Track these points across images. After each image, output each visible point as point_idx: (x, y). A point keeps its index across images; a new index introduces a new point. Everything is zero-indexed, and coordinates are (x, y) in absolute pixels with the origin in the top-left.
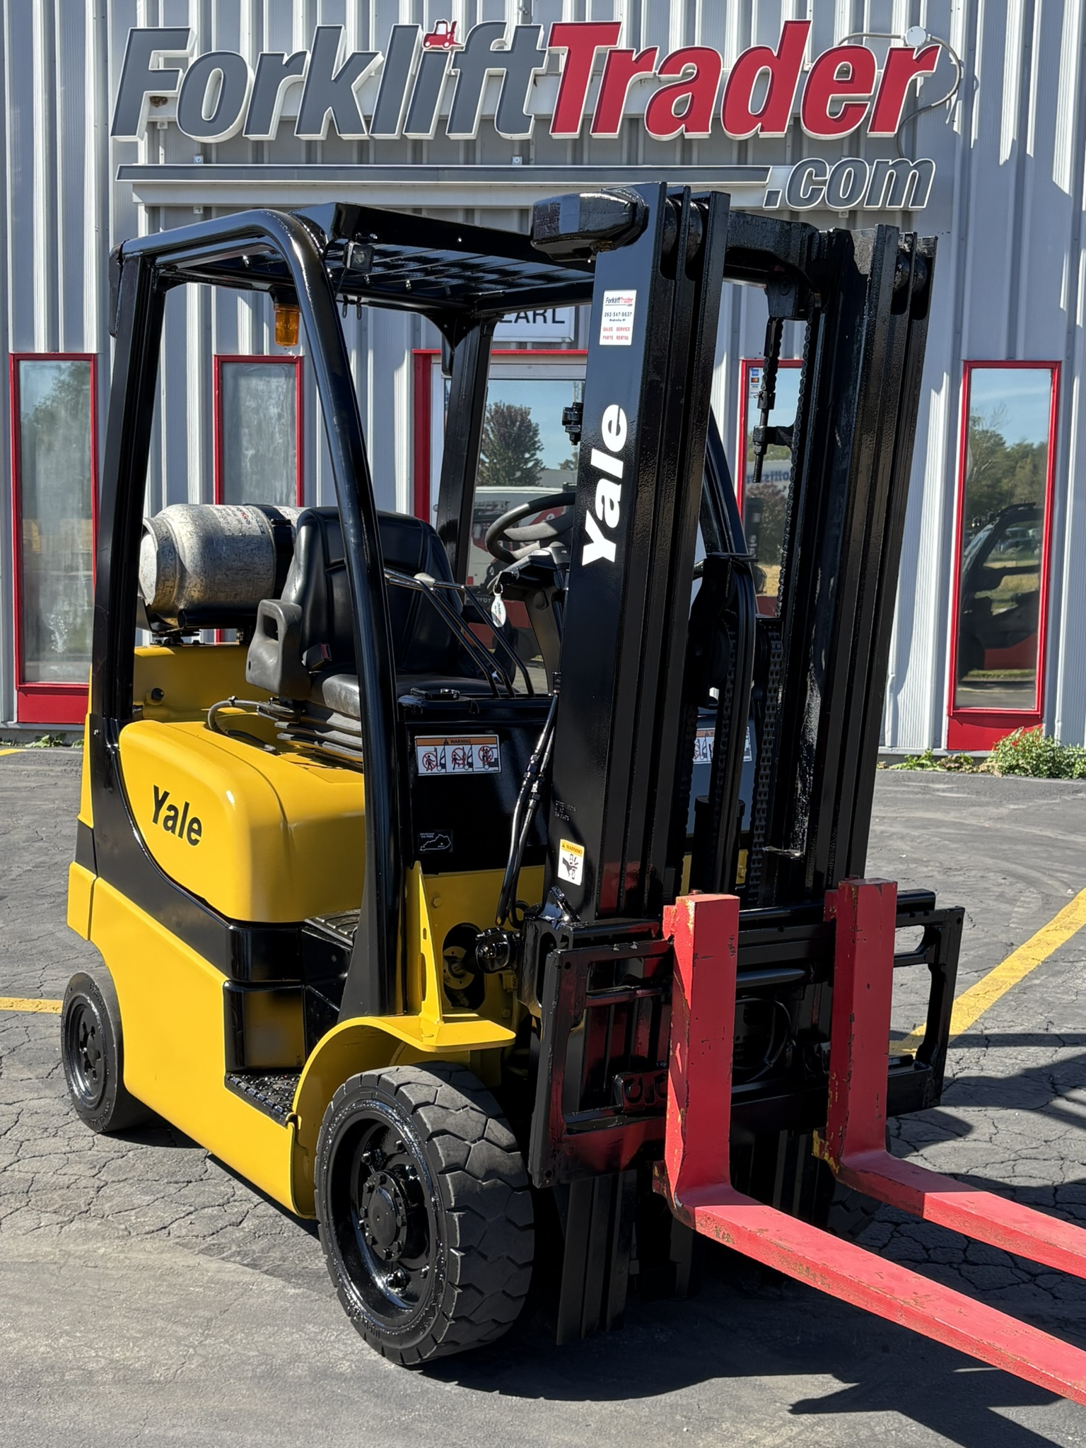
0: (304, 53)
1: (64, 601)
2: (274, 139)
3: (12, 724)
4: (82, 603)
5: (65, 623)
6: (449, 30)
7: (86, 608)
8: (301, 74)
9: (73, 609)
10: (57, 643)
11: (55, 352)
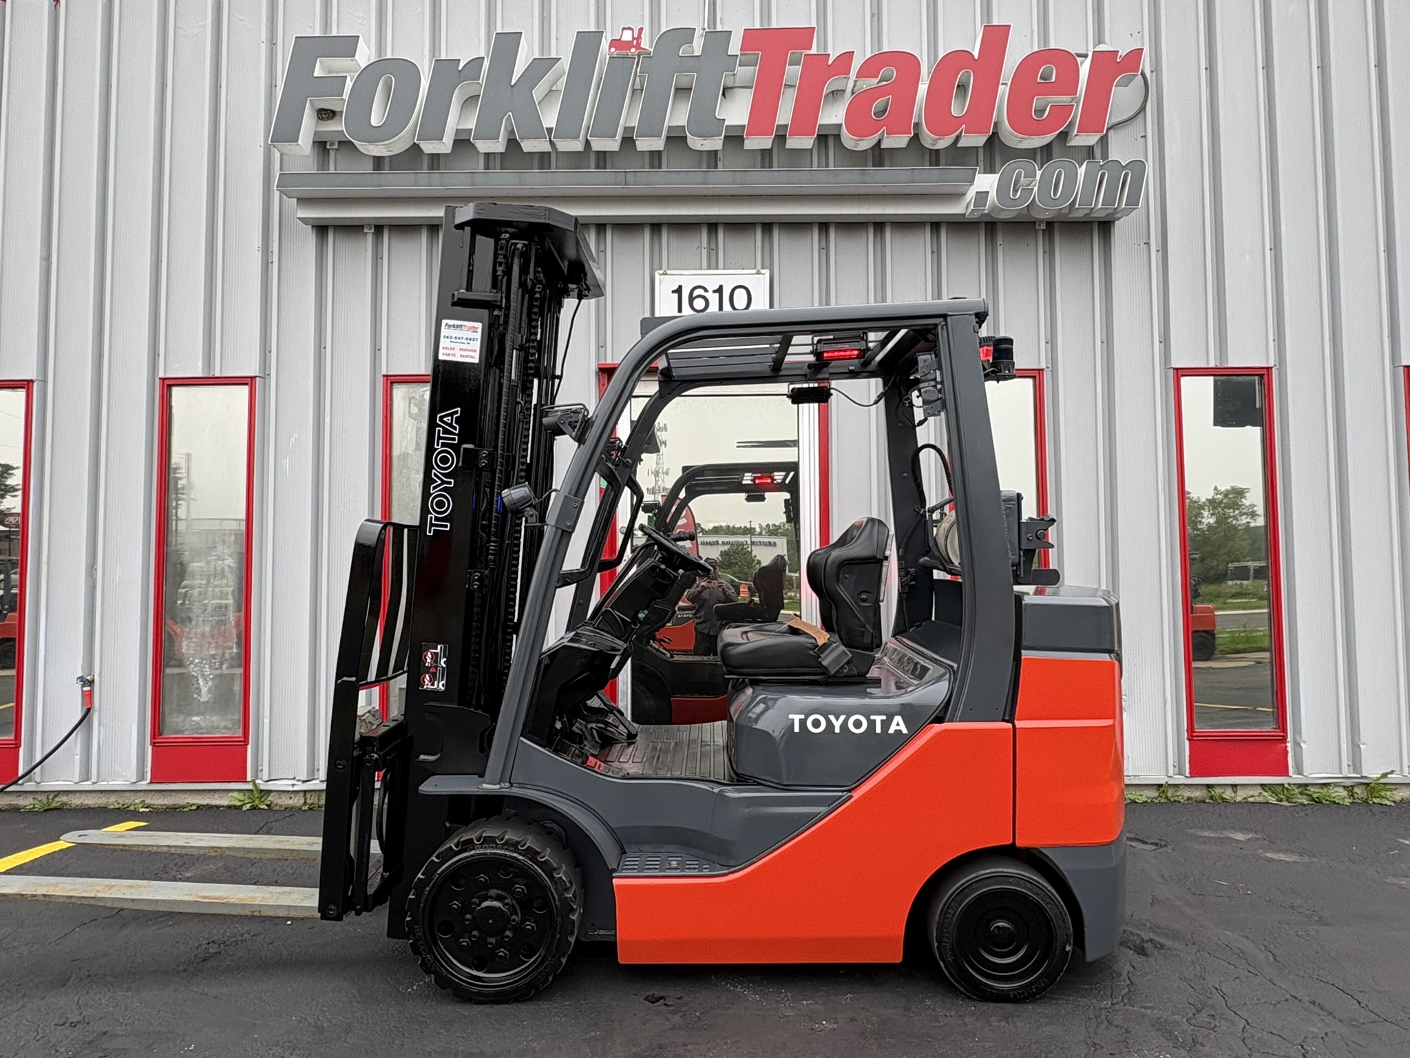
0: (484, 58)
1: (210, 643)
2: (449, 151)
3: (144, 785)
4: (230, 644)
5: (210, 667)
6: (636, 36)
7: (234, 650)
8: (479, 79)
9: (220, 651)
10: (200, 691)
11: (211, 376)
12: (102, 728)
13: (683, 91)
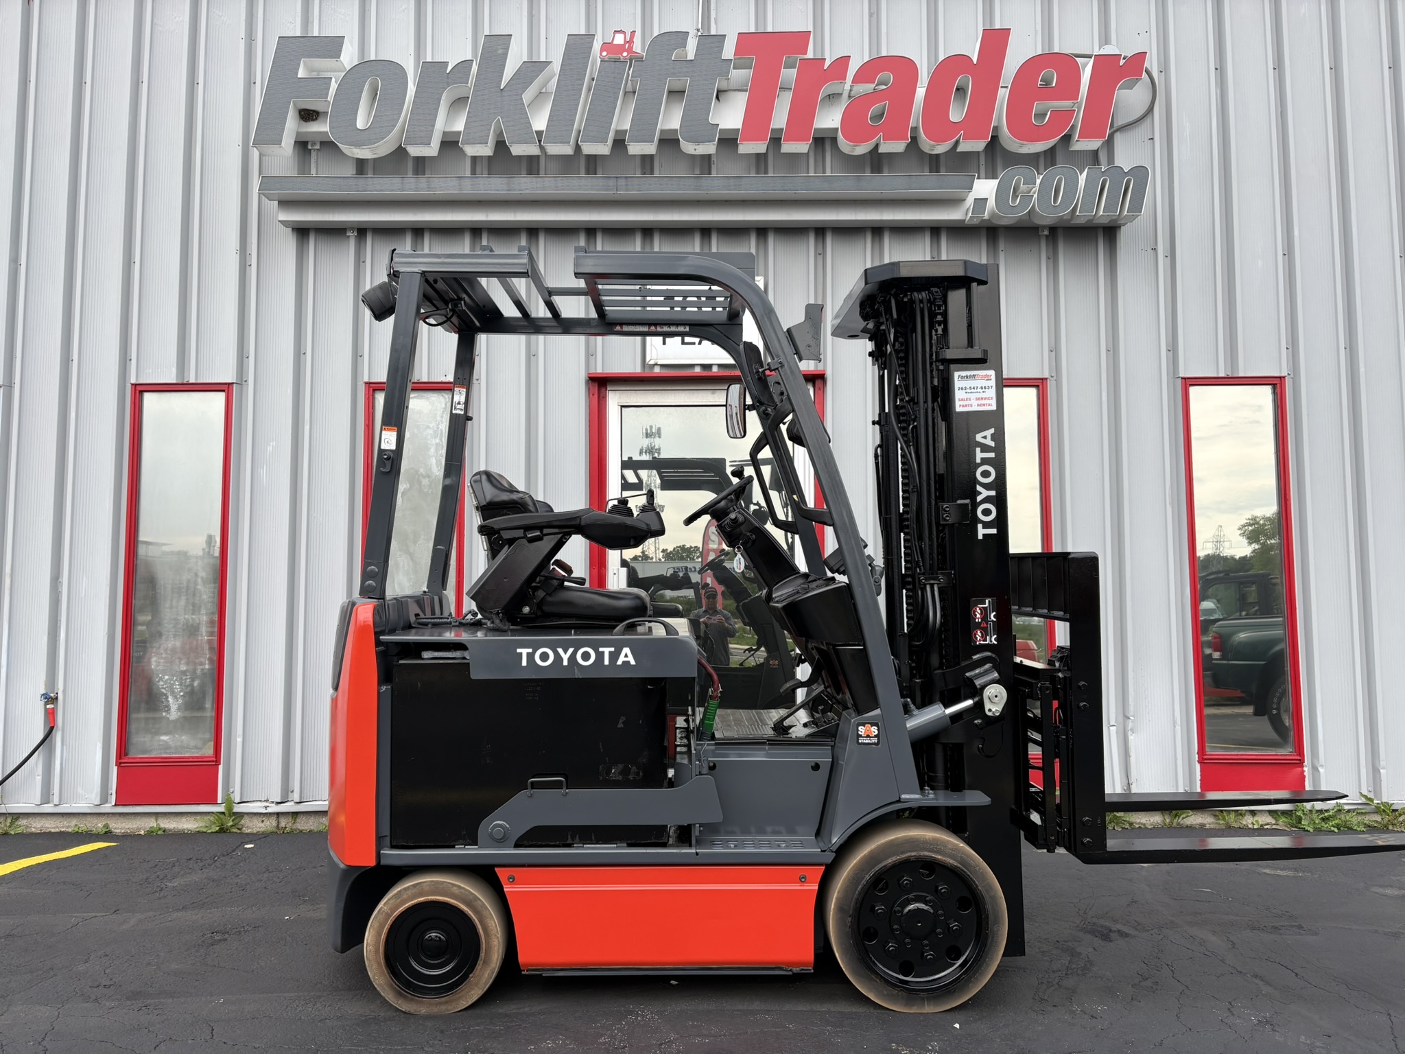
0: (472, 61)
1: (180, 659)
2: (436, 155)
3: (108, 807)
4: (203, 660)
5: (180, 685)
6: (628, 39)
7: (207, 667)
8: (467, 82)
9: (191, 667)
10: (170, 709)
11: (185, 382)
12: (65, 747)
13: (676, 94)
